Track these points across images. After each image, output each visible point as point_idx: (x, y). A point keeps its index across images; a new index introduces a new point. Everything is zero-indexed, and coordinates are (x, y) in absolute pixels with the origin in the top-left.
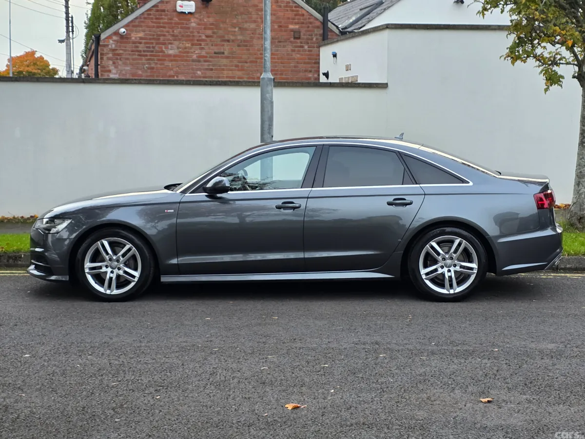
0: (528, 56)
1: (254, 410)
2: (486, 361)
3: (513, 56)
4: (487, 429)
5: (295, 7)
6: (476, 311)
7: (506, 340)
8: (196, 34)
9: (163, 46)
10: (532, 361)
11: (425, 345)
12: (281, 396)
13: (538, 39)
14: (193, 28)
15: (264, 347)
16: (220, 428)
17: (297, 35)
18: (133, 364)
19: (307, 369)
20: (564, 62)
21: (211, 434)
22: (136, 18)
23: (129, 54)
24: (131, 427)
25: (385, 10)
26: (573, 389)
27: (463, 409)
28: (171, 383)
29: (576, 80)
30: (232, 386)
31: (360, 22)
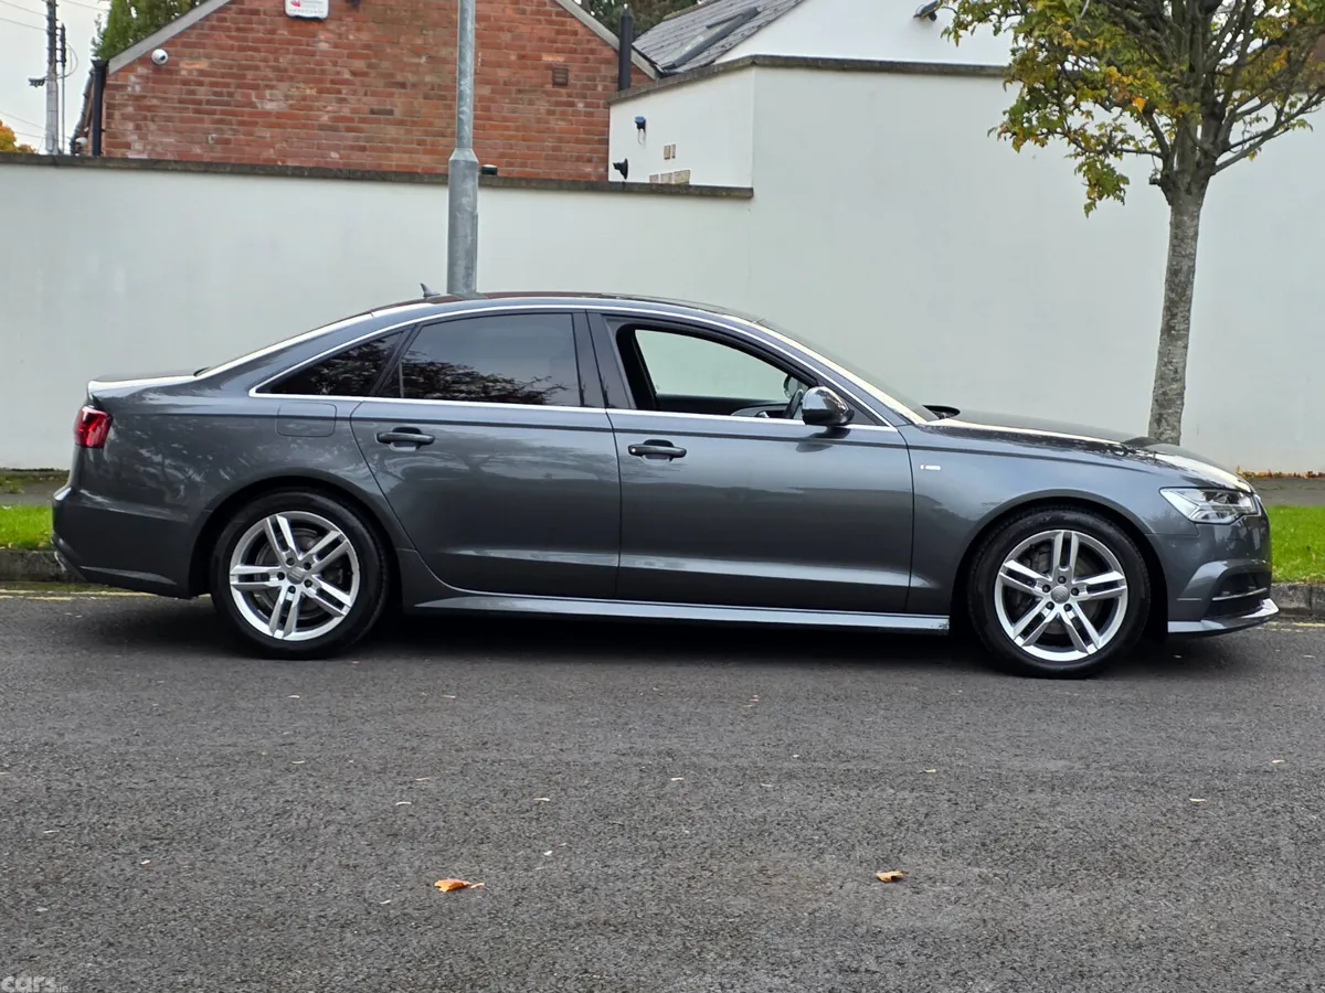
0: (1051, 132)
1: (362, 892)
2: (906, 794)
3: (1016, 129)
4: (881, 937)
5: (558, 14)
6: (904, 688)
7: (959, 751)
8: (329, 67)
9: (253, 93)
10: (1008, 795)
11: (778, 758)
12: (429, 864)
13: (1075, 95)
14: (324, 53)
15: (412, 759)
16: (276, 930)
17: (560, 79)
18: (101, 790)
19: (501, 805)
20: (1131, 147)
21: (252, 942)
22: (193, 27)
23: (174, 108)
24: (72, 925)
25: (760, 27)
26: (1086, 855)
27: (835, 894)
28: (181, 833)
29: (1157, 188)
30: (321, 840)
31: (705, 54)
